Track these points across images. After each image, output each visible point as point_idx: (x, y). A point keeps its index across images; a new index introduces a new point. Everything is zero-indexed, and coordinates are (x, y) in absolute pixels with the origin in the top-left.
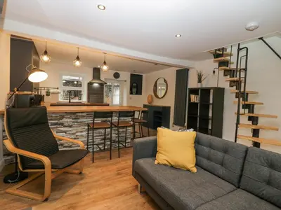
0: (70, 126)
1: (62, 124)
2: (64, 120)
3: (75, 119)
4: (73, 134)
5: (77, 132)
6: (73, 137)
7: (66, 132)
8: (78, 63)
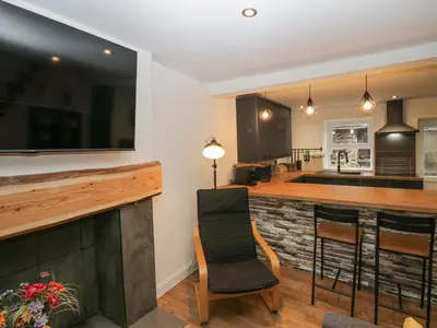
0: (294, 221)
1: (282, 215)
2: (284, 209)
3: (300, 209)
4: (299, 235)
5: (305, 233)
6: (298, 239)
7: (287, 229)
8: (310, 110)
